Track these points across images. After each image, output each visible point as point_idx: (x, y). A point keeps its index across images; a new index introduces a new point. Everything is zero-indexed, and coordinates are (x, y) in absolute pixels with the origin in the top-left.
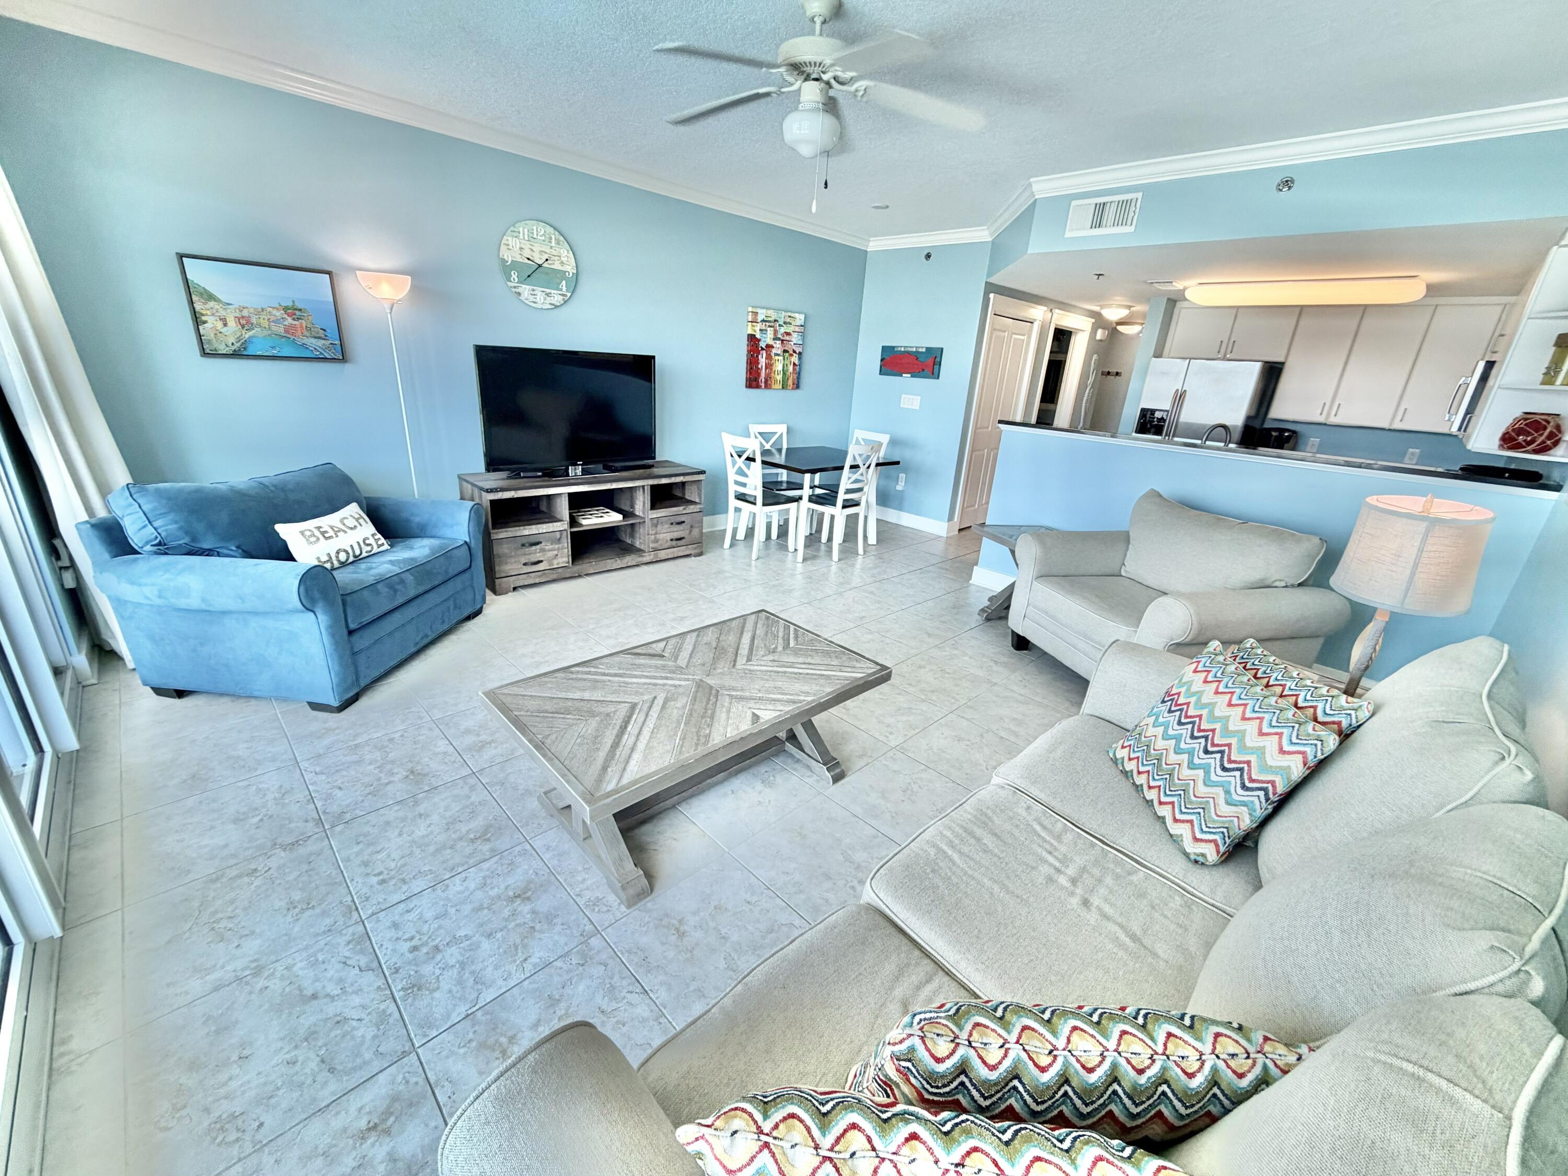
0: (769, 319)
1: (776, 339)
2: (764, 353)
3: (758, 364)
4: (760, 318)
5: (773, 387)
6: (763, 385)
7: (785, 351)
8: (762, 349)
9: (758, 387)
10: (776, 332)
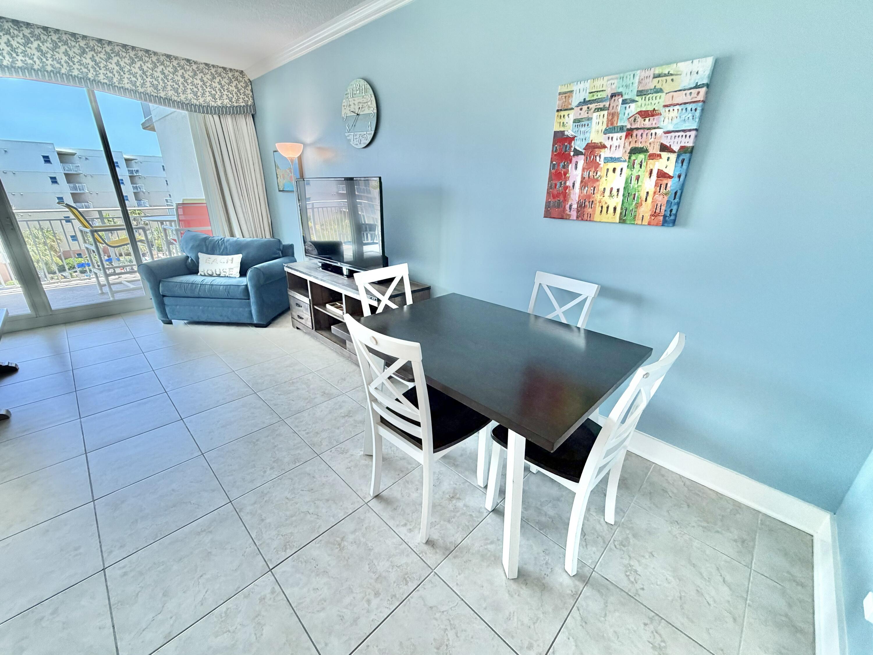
0: (600, 95)
1: (611, 129)
2: (581, 161)
3: (566, 179)
4: (575, 100)
5: (597, 217)
6: (574, 214)
7: (634, 151)
8: (577, 153)
9: (563, 217)
10: (613, 116)
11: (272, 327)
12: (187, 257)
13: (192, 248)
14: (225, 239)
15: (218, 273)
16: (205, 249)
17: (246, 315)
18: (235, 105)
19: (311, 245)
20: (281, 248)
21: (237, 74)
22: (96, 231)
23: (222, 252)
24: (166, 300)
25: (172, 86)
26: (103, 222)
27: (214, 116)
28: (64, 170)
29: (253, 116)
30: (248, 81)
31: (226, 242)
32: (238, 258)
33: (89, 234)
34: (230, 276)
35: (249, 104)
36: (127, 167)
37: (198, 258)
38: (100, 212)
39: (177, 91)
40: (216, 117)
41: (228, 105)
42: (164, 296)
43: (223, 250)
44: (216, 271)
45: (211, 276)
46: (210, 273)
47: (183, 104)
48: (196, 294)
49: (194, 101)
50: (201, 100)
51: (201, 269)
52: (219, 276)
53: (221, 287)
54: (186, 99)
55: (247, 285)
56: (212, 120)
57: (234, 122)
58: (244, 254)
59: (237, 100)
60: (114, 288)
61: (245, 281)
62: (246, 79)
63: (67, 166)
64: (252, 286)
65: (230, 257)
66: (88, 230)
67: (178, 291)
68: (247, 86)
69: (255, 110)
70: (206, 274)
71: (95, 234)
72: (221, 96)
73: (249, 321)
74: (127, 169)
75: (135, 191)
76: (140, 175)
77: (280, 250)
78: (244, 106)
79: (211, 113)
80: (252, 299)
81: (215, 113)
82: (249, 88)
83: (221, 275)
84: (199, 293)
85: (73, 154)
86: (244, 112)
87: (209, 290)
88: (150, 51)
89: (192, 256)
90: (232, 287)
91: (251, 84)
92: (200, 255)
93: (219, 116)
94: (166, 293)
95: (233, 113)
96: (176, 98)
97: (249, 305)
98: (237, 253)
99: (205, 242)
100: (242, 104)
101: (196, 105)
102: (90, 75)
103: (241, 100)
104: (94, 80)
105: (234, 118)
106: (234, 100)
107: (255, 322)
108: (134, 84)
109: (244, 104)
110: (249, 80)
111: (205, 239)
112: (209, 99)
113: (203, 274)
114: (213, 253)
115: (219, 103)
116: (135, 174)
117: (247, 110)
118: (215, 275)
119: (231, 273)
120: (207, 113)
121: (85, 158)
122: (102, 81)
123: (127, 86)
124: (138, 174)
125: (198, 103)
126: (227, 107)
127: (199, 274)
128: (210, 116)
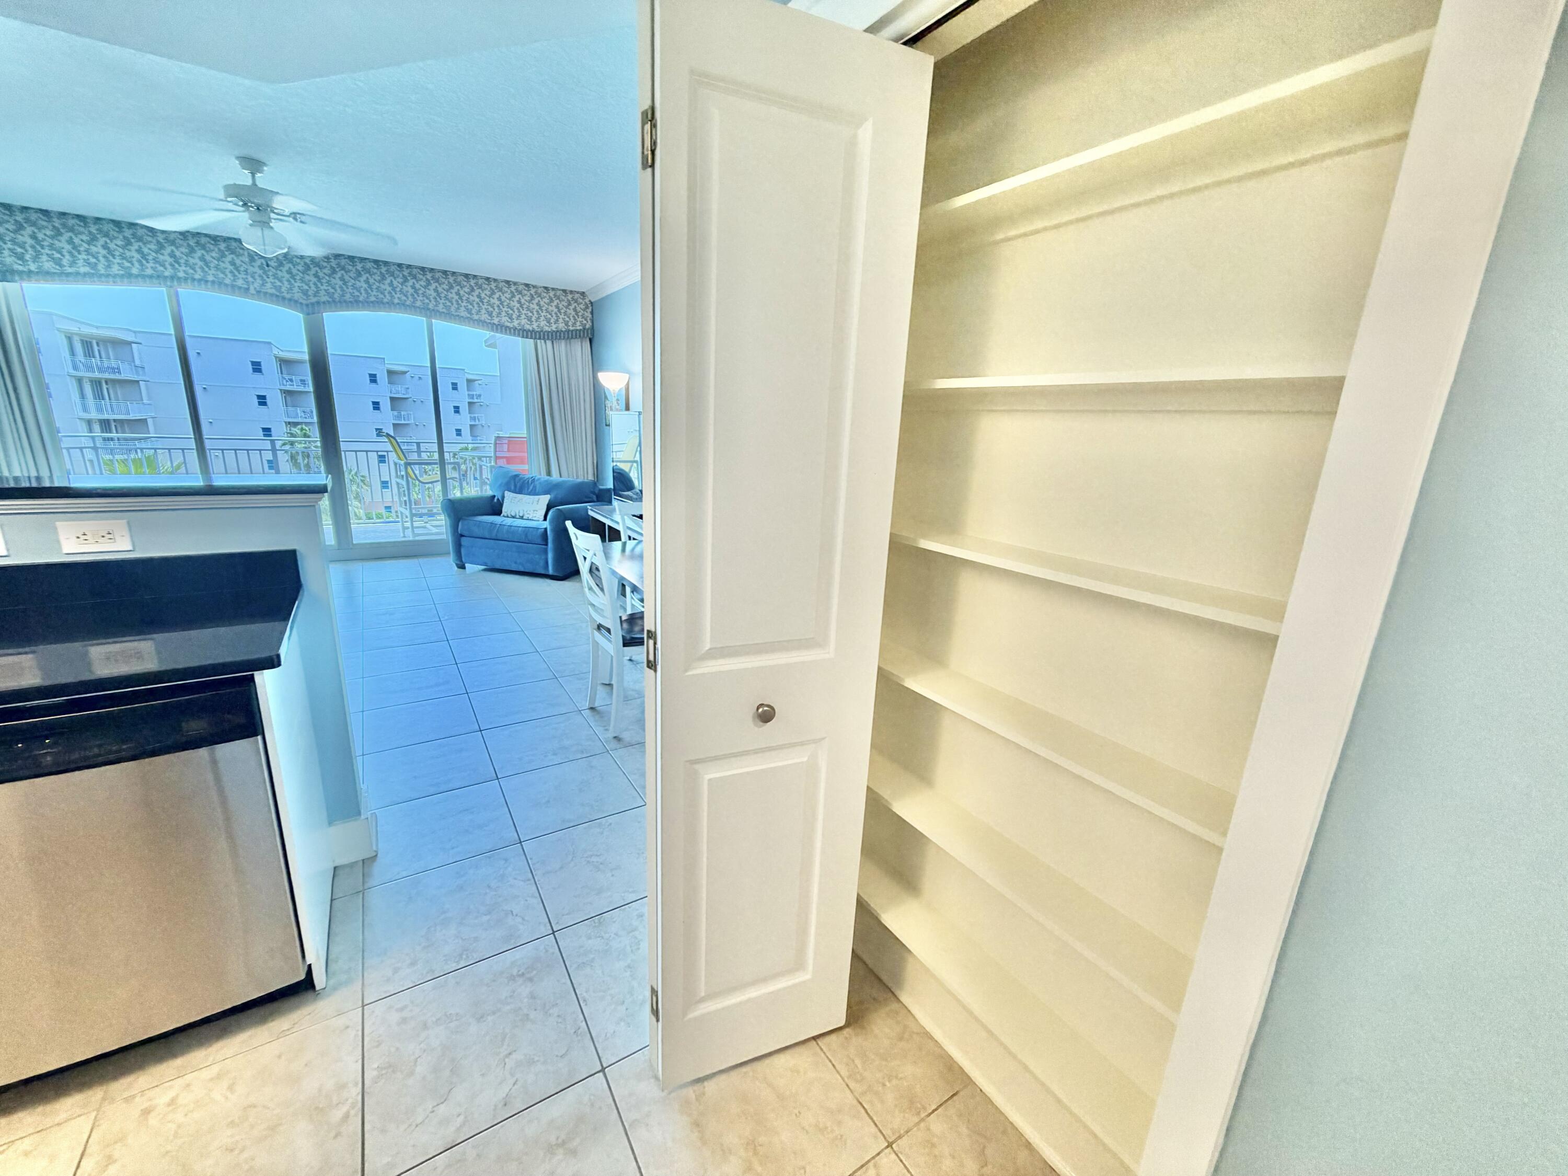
11: (568, 581)
12: (494, 496)
13: (500, 485)
14: (536, 478)
15: (521, 515)
16: (513, 488)
17: (542, 563)
18: (571, 328)
19: (637, 493)
20: (597, 492)
21: (577, 296)
22: (410, 464)
23: (530, 492)
24: (464, 540)
25: (506, 312)
26: (419, 456)
27: (547, 341)
28: (391, 392)
29: (591, 341)
30: (588, 303)
31: (537, 481)
32: (545, 499)
33: (402, 468)
34: (534, 519)
35: (587, 326)
36: (468, 390)
37: (503, 497)
38: (418, 444)
39: (511, 318)
40: (549, 343)
41: (564, 330)
42: (462, 536)
43: (531, 490)
44: (519, 512)
45: (513, 517)
46: (513, 515)
47: (515, 329)
48: (493, 536)
49: (528, 327)
50: (535, 326)
51: (504, 510)
52: (522, 518)
53: (520, 529)
54: (519, 324)
55: (546, 529)
56: (545, 347)
57: (569, 350)
58: (552, 496)
59: (575, 323)
60: (416, 531)
61: (546, 524)
62: (587, 300)
63: (394, 388)
64: (552, 530)
65: (537, 497)
66: (402, 462)
67: (477, 531)
68: (587, 307)
69: (593, 334)
70: (509, 516)
71: (409, 467)
72: (557, 321)
73: (543, 572)
74: (467, 393)
75: (473, 423)
76: (482, 401)
77: (593, 493)
78: (581, 330)
79: (544, 339)
80: (550, 545)
81: (548, 339)
82: (590, 310)
83: (524, 518)
84: (496, 535)
85: (405, 373)
86: (580, 336)
87: (508, 532)
88: (490, 278)
89: (498, 495)
90: (531, 529)
91: (592, 306)
92: (507, 494)
93: (553, 342)
94: (465, 533)
95: (568, 338)
96: (509, 324)
97: (546, 552)
98: (546, 493)
99: (515, 479)
100: (578, 328)
101: (529, 330)
102: (431, 306)
103: (578, 324)
104: (433, 310)
105: (568, 344)
106: (570, 323)
107: (551, 571)
108: (470, 313)
109: (581, 328)
110: (590, 301)
111: (517, 476)
112: (543, 323)
113: (506, 515)
114: (520, 492)
115: (554, 327)
116: (475, 400)
117: (584, 334)
118: (518, 517)
119: (535, 515)
120: (540, 338)
121: (418, 378)
122: (441, 310)
123: (462, 314)
124: (479, 400)
125: (531, 329)
126: (562, 331)
127: (502, 515)
128: (543, 341)
